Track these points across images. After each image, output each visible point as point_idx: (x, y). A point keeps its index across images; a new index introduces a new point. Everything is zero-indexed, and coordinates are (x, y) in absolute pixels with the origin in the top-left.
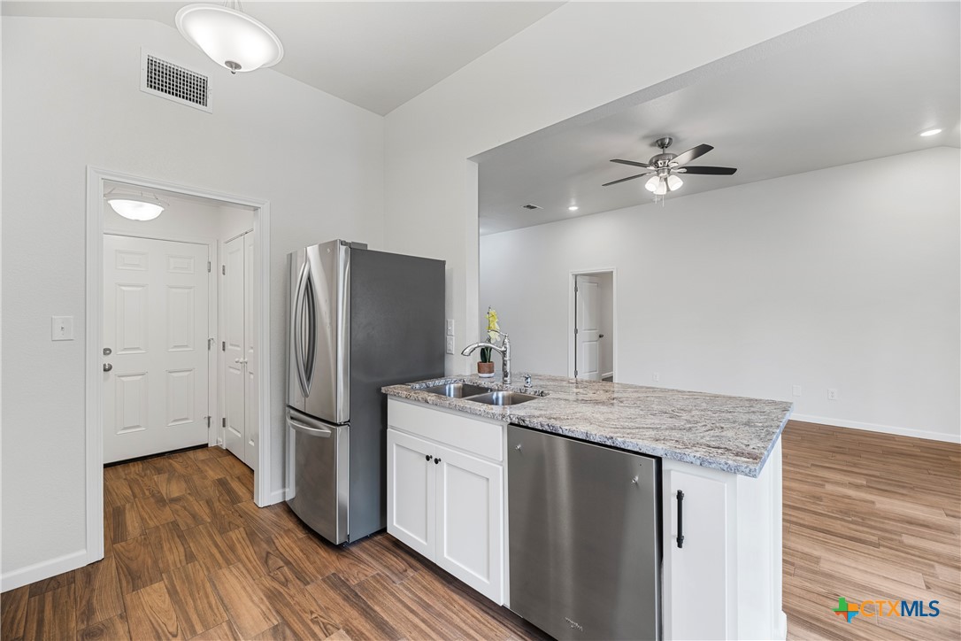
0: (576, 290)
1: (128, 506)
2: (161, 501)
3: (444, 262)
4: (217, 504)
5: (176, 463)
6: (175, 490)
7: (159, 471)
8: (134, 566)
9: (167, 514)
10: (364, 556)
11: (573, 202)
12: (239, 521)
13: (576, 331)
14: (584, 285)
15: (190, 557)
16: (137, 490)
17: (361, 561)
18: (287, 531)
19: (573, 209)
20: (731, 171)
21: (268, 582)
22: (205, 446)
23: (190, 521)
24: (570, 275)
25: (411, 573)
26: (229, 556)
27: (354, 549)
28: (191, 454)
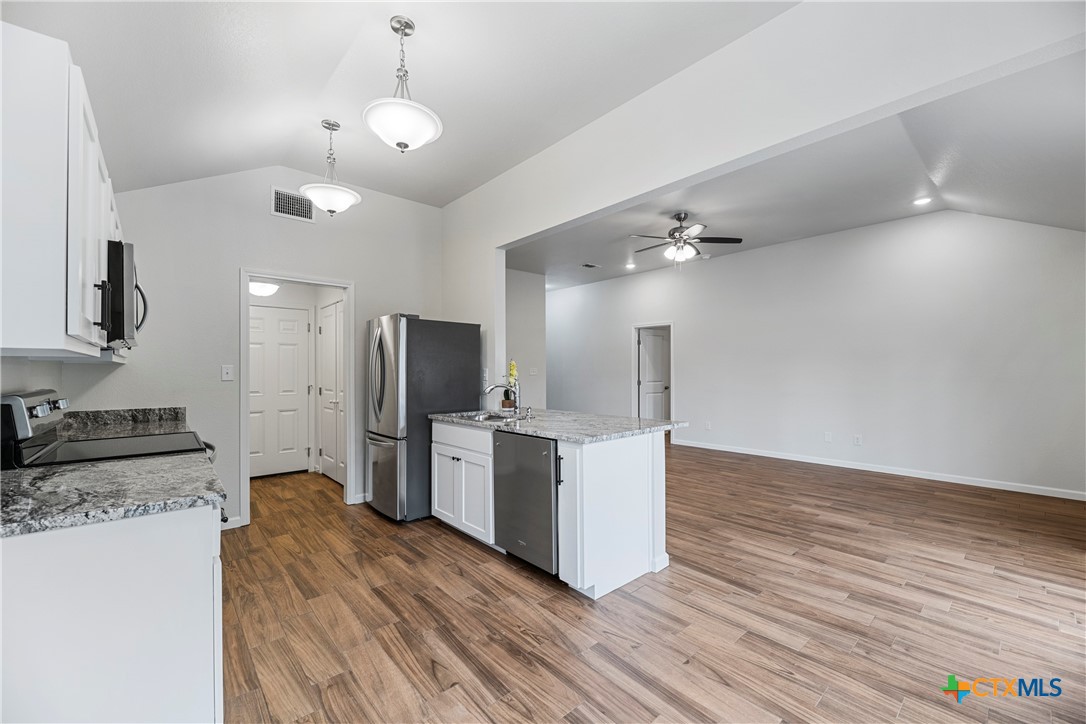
0: (639, 343)
1: (257, 502)
2: (280, 500)
3: (479, 326)
4: (318, 503)
5: (286, 481)
6: (288, 495)
7: (275, 485)
8: (269, 528)
9: (285, 506)
10: (416, 528)
11: (630, 260)
12: (334, 511)
13: (639, 383)
14: (647, 338)
15: (303, 525)
16: (262, 495)
17: (412, 530)
18: (366, 517)
19: (630, 266)
20: (739, 241)
21: (353, 537)
22: (306, 471)
23: (301, 510)
24: (633, 330)
25: (444, 536)
26: (329, 525)
27: (409, 525)
28: (296, 476)
